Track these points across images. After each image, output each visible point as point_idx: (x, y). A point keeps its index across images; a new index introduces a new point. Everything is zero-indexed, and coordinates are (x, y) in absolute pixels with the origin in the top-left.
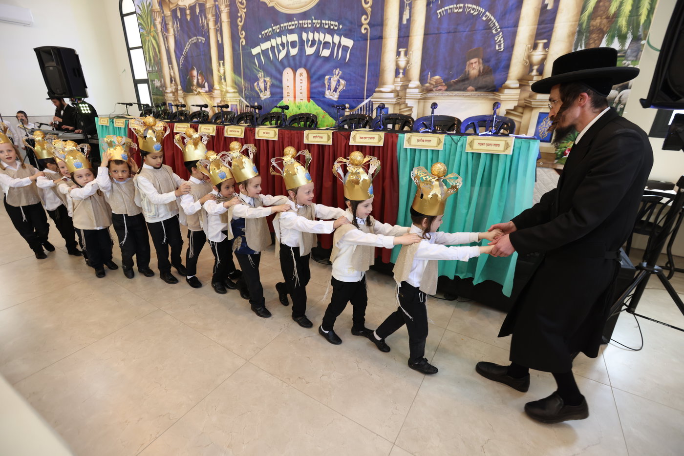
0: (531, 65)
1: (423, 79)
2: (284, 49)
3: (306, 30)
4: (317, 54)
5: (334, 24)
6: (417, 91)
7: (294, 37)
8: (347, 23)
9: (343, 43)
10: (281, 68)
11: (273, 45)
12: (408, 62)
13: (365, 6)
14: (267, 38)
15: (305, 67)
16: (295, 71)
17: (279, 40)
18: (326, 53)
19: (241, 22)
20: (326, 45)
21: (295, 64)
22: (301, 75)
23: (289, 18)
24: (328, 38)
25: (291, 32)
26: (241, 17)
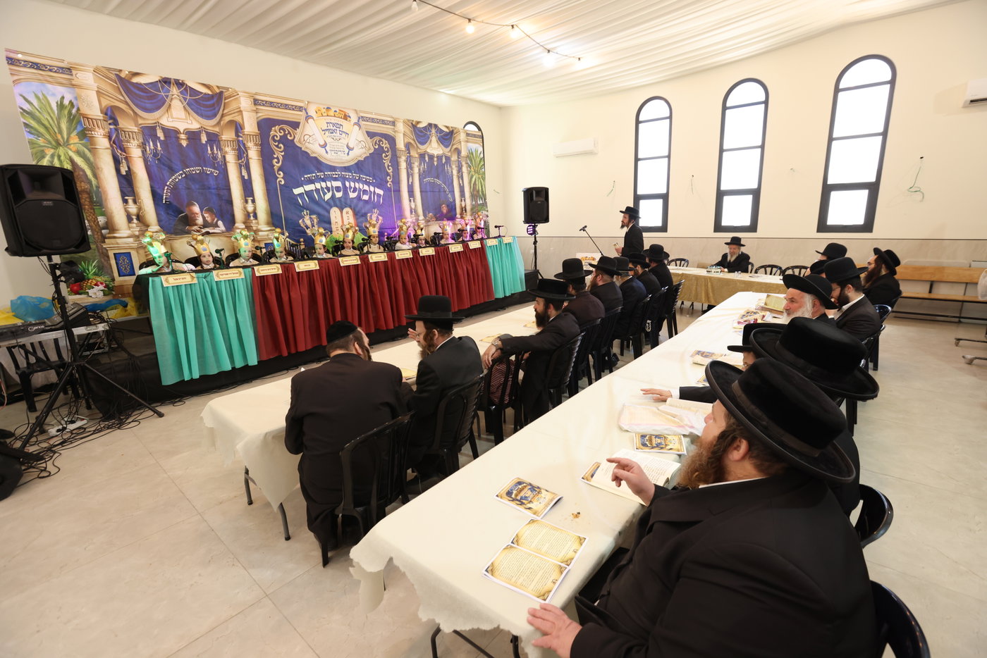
0: (462, 208)
1: (425, 215)
2: (329, 191)
3: (349, 180)
4: (359, 198)
5: (370, 179)
6: (423, 222)
7: (339, 184)
8: (379, 180)
9: (377, 192)
10: (328, 207)
11: (318, 187)
12: (416, 206)
13: (389, 171)
14: (311, 182)
15: (350, 207)
16: (341, 210)
17: (323, 185)
18: (366, 197)
19: (278, 162)
20: (365, 192)
21: (342, 204)
22: (347, 213)
23: (333, 169)
24: (366, 187)
25: (336, 179)
26: (278, 158)
